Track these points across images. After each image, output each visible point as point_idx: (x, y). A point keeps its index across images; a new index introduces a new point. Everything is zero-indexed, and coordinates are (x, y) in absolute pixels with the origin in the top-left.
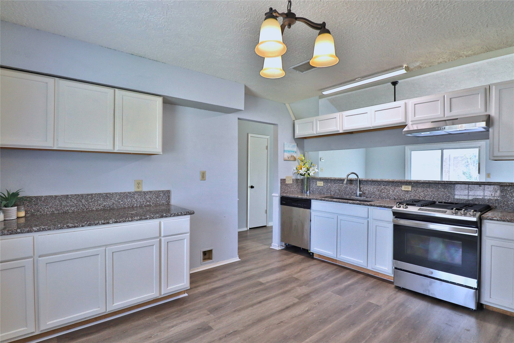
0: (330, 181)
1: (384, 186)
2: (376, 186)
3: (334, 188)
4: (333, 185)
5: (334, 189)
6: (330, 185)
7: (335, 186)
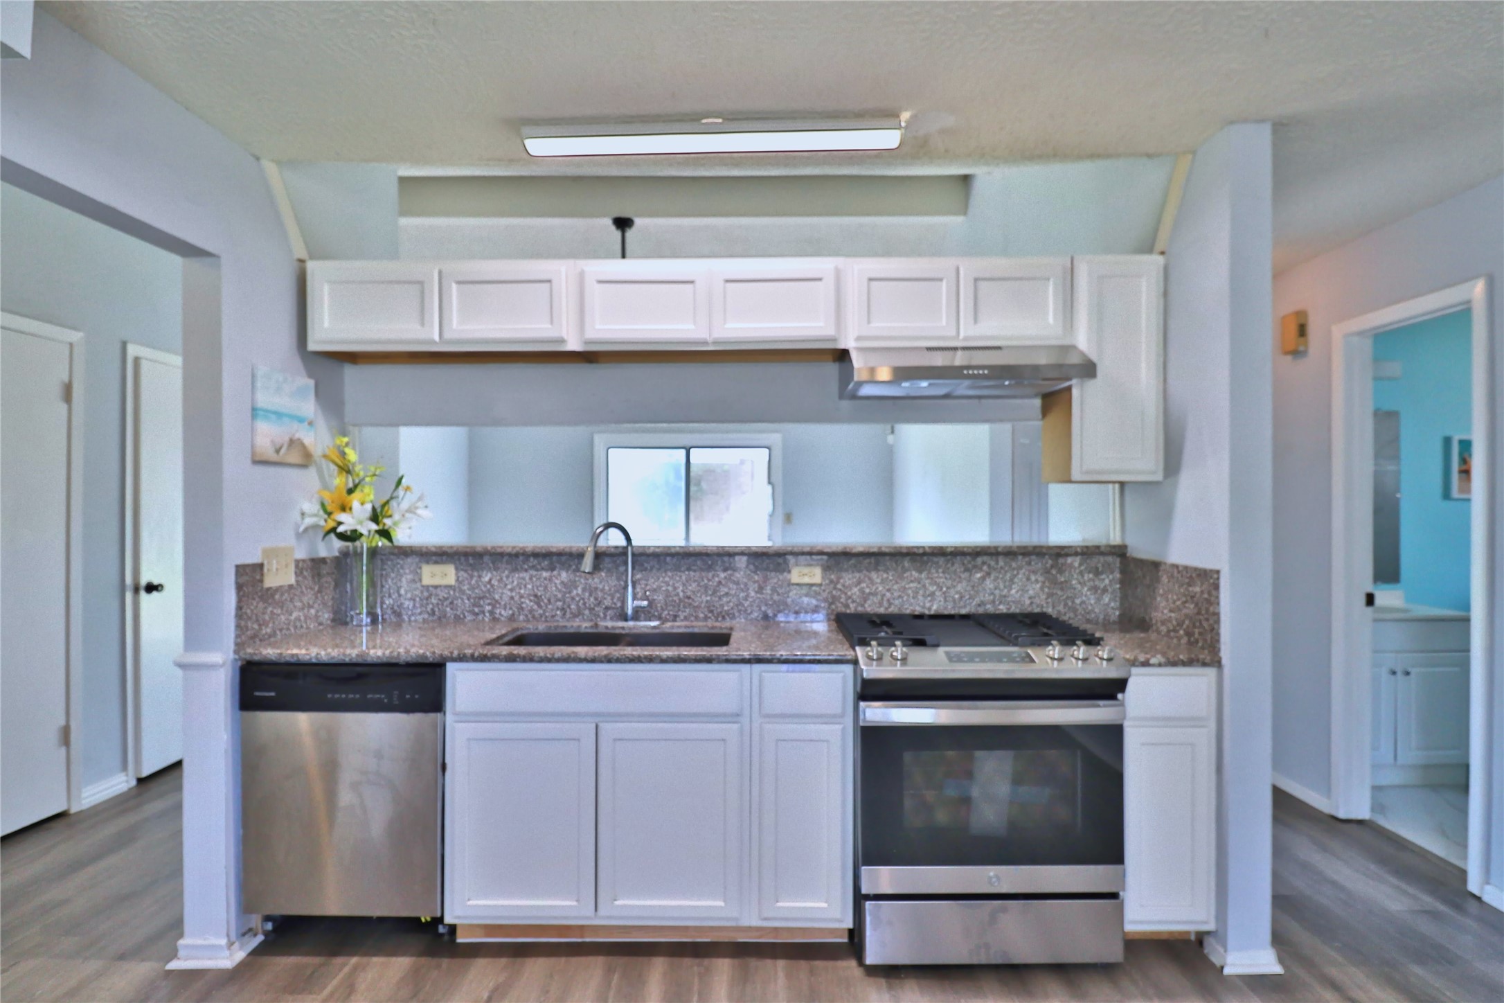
0: (493, 563)
1: (725, 570)
2: (695, 571)
3: (511, 590)
4: (508, 577)
5: (514, 594)
6: (490, 580)
7: (515, 583)
